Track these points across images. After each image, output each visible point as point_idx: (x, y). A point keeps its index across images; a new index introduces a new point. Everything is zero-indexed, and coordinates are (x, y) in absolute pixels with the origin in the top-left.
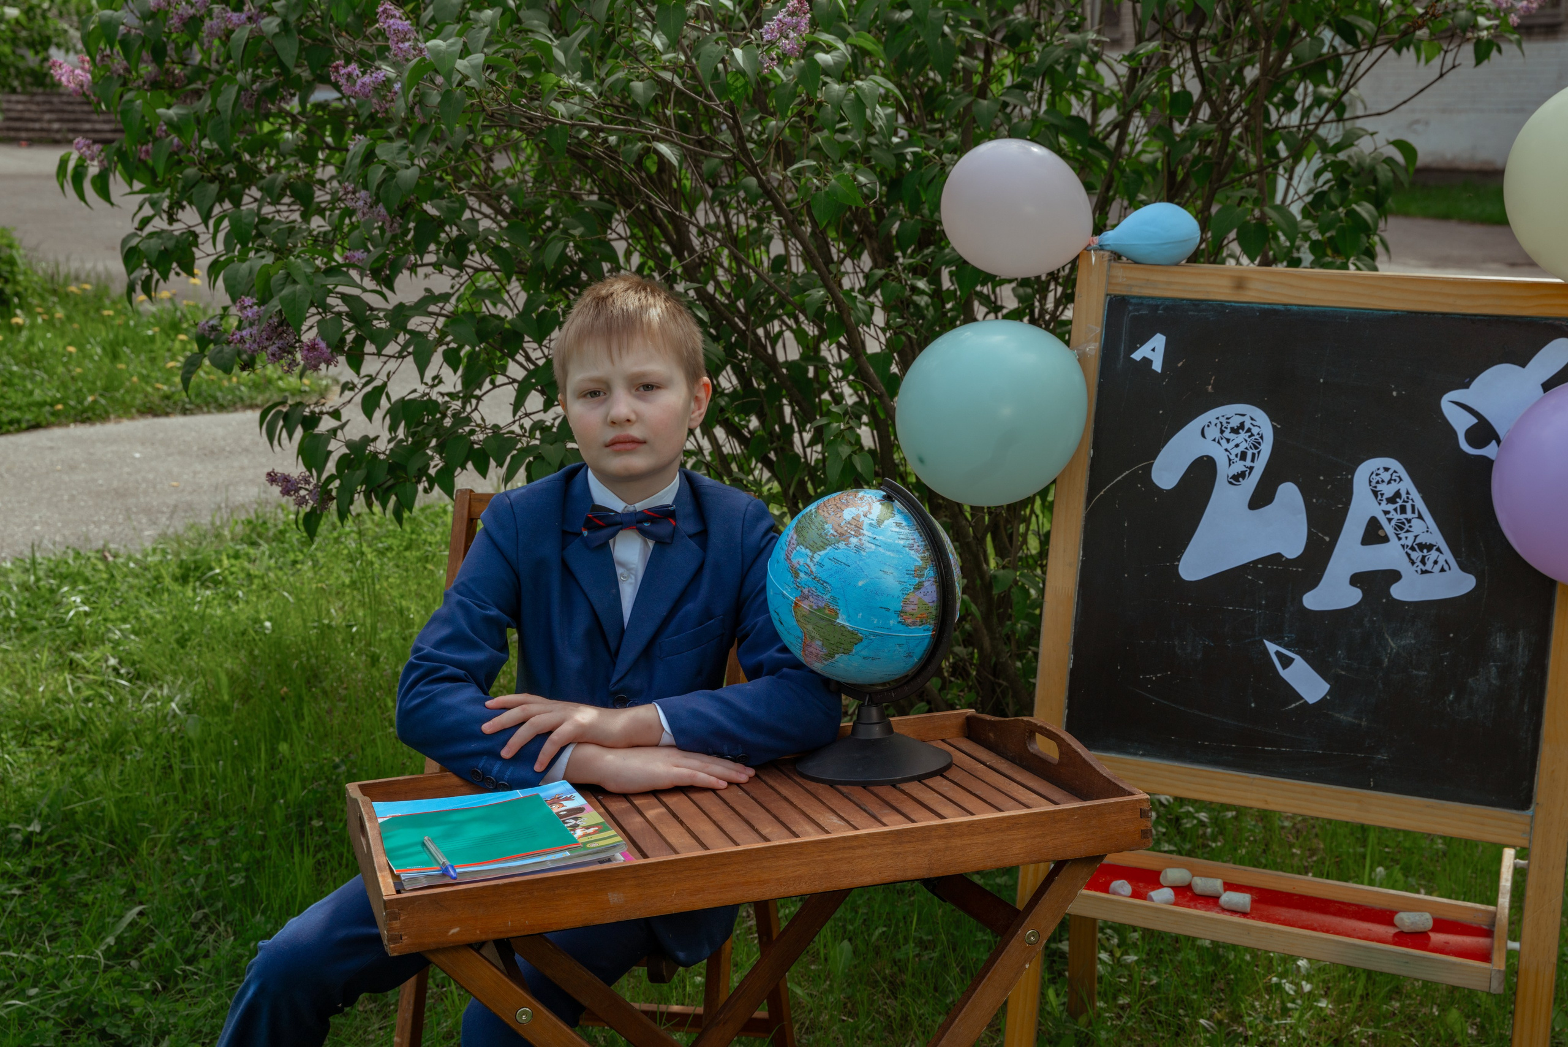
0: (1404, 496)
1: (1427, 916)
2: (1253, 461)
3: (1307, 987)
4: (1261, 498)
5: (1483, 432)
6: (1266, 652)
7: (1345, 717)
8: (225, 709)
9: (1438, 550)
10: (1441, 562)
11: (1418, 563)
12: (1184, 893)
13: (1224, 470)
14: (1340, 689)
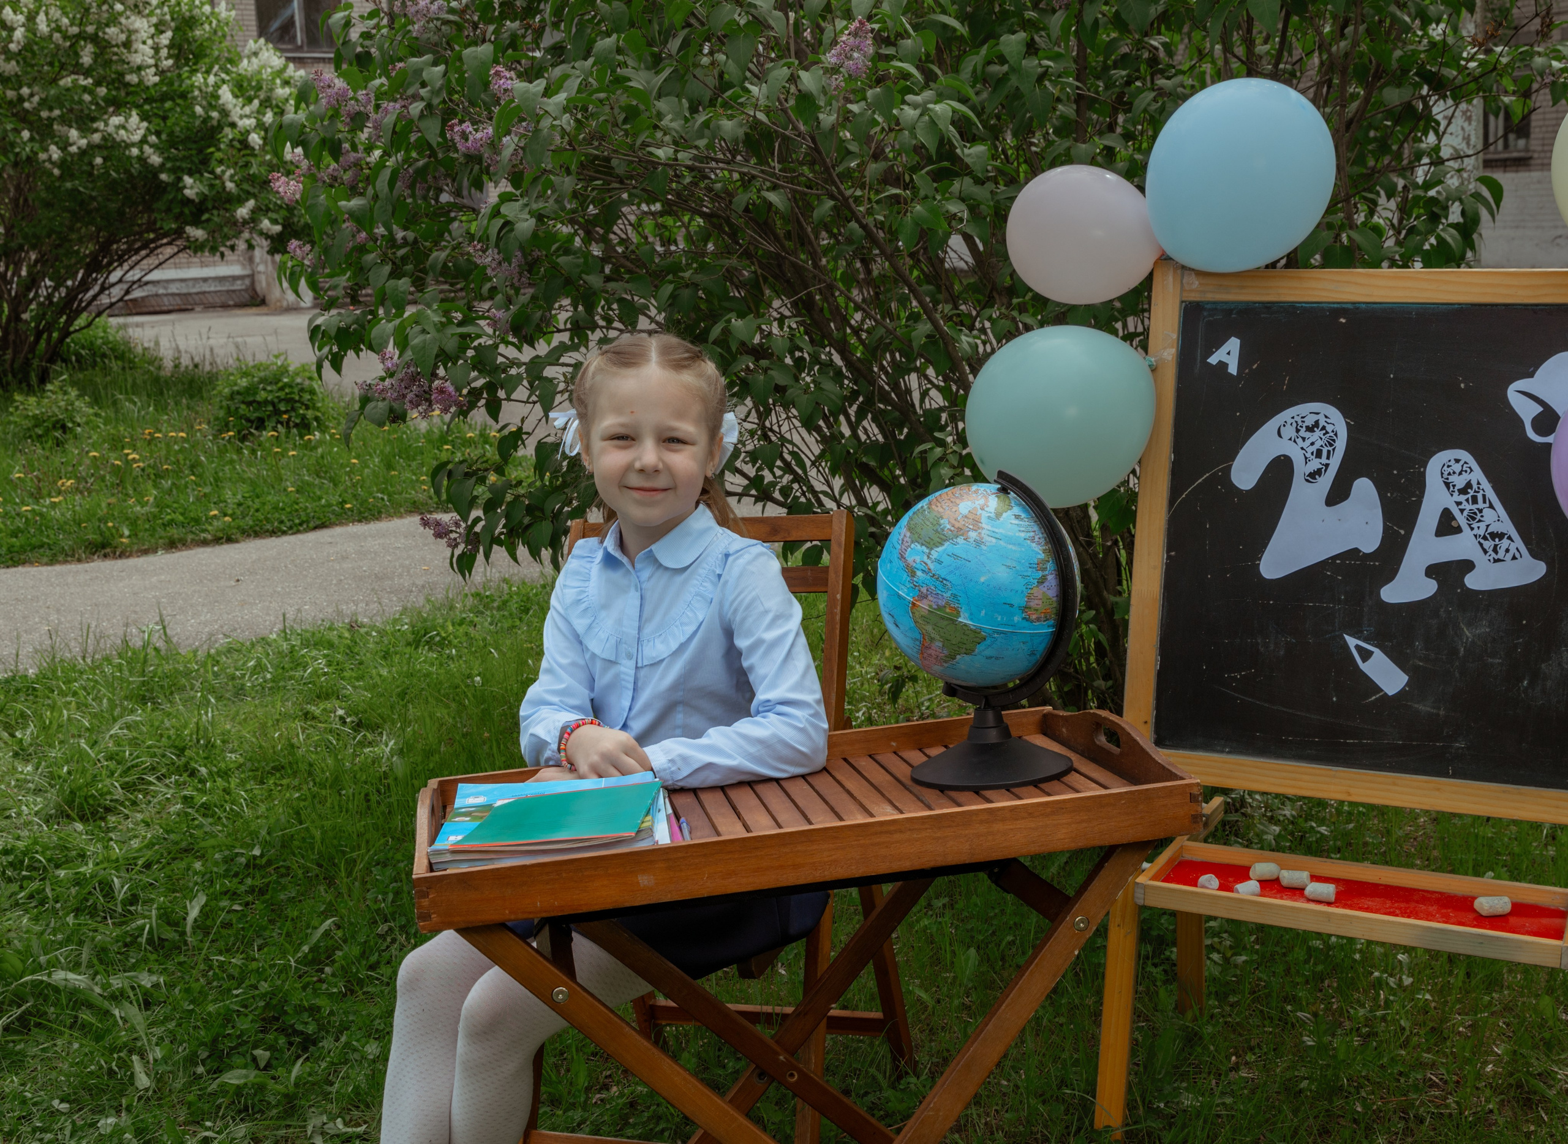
0: (1475, 486)
1: (1506, 899)
2: (1328, 458)
3: (1408, 980)
4: (1338, 494)
5: (1548, 420)
6: (1346, 646)
7: (1424, 708)
9: (1510, 538)
10: (1513, 550)
11: (1491, 552)
12: (1269, 885)
13: (1301, 469)
14: (1419, 680)
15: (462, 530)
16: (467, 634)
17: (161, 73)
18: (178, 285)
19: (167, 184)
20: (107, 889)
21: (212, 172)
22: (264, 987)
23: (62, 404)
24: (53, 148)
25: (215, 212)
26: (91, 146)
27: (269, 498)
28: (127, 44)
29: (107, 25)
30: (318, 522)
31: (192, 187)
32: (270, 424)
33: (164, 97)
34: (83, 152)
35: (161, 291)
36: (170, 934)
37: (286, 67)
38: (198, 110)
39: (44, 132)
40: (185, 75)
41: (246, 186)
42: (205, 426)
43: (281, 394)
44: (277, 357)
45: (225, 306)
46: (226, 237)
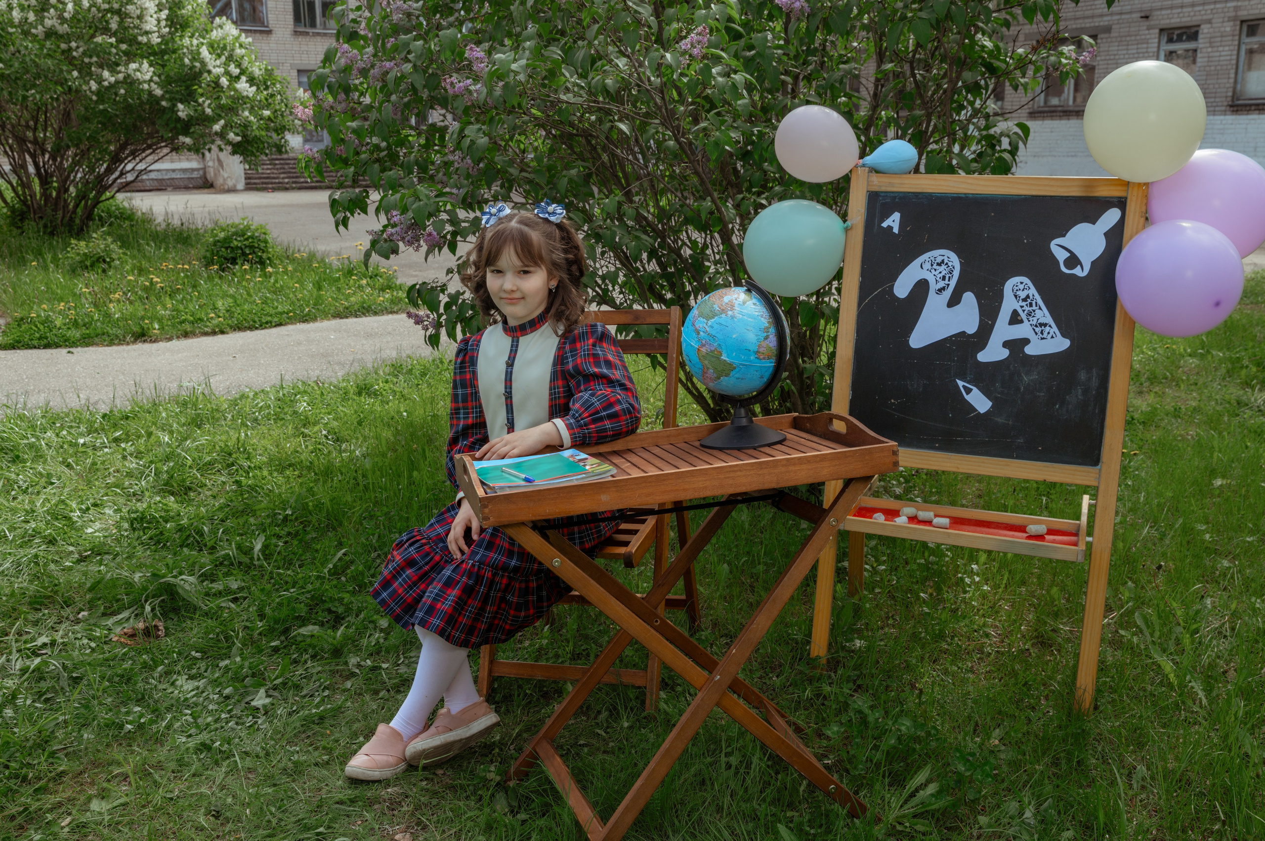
0: (1031, 297)
1: (1044, 527)
2: (949, 281)
3: (977, 579)
4: (954, 301)
5: (1073, 261)
6: (957, 386)
7: (1000, 420)
8: (384, 455)
9: (1050, 326)
10: (1052, 333)
11: (1039, 334)
12: (913, 519)
13: (933, 287)
14: (998, 405)
15: (431, 320)
17: (162, 36)
19: (165, 108)
20: (201, 533)
21: (196, 101)
22: (310, 587)
23: (102, 246)
24: (92, 83)
25: (198, 127)
26: (117, 82)
27: (246, 307)
28: (140, 17)
29: (127, 4)
30: (278, 323)
31: (183, 111)
32: (239, 261)
33: (163, 53)
34: (111, 86)
36: (245, 559)
37: (240, 35)
38: (187, 61)
39: (85, 72)
40: (177, 39)
41: (218, 111)
43: (247, 243)
44: (243, 219)
45: (186, 188)
46: (205, 144)
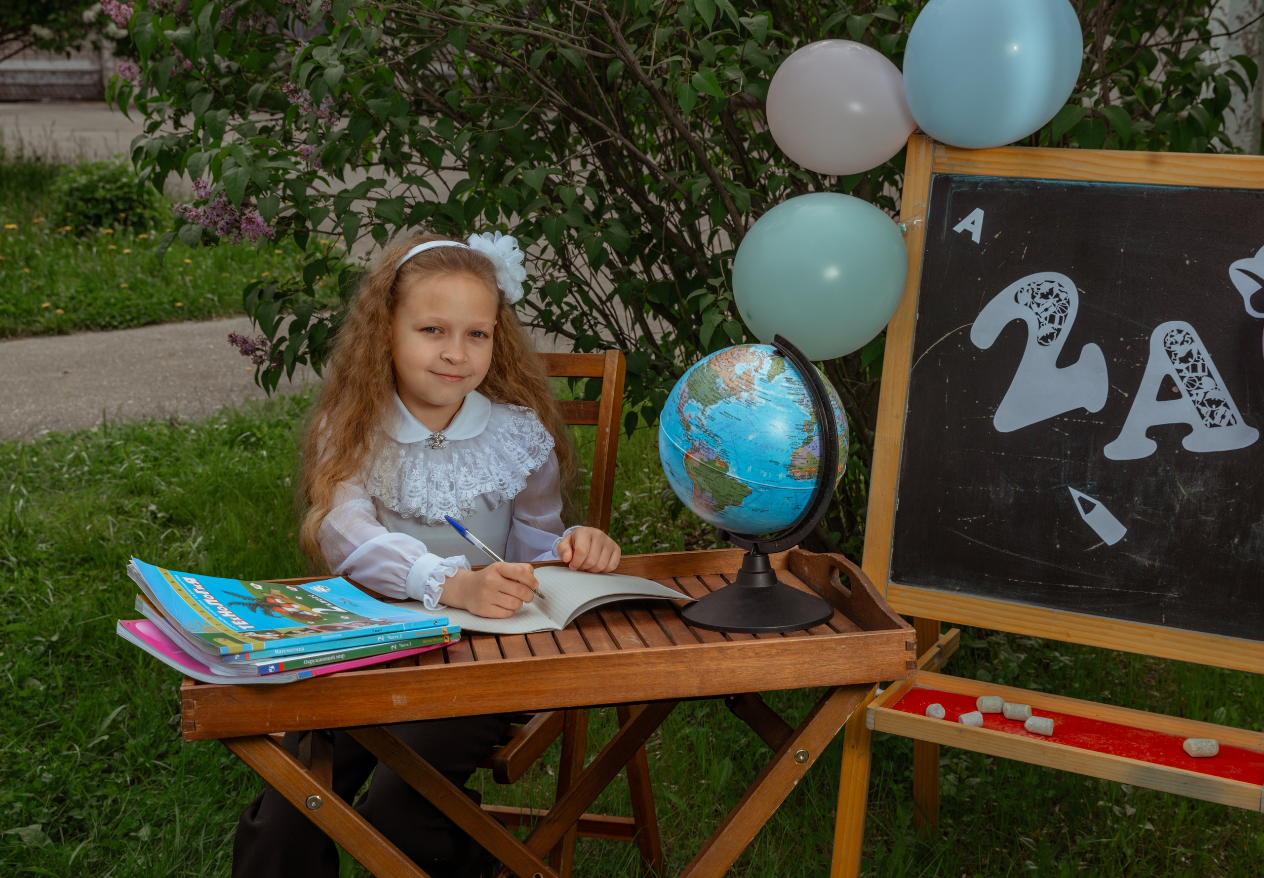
0: (1195, 356)
1: (1214, 743)
2: (1060, 323)
4: (1068, 357)
6: (1070, 498)
7: (1139, 558)
9: (1226, 405)
10: (1228, 417)
11: (1208, 417)
12: (993, 718)
13: (1034, 332)
14: (1136, 533)
15: (267, 348)
16: (282, 436)
18: (26, 75)
25: (62, 13)
27: (102, 293)
30: (149, 319)
32: (107, 221)
35: (9, 81)
42: (42, 219)
43: (120, 193)
44: (117, 157)
45: (72, 99)
46: (72, 38)
